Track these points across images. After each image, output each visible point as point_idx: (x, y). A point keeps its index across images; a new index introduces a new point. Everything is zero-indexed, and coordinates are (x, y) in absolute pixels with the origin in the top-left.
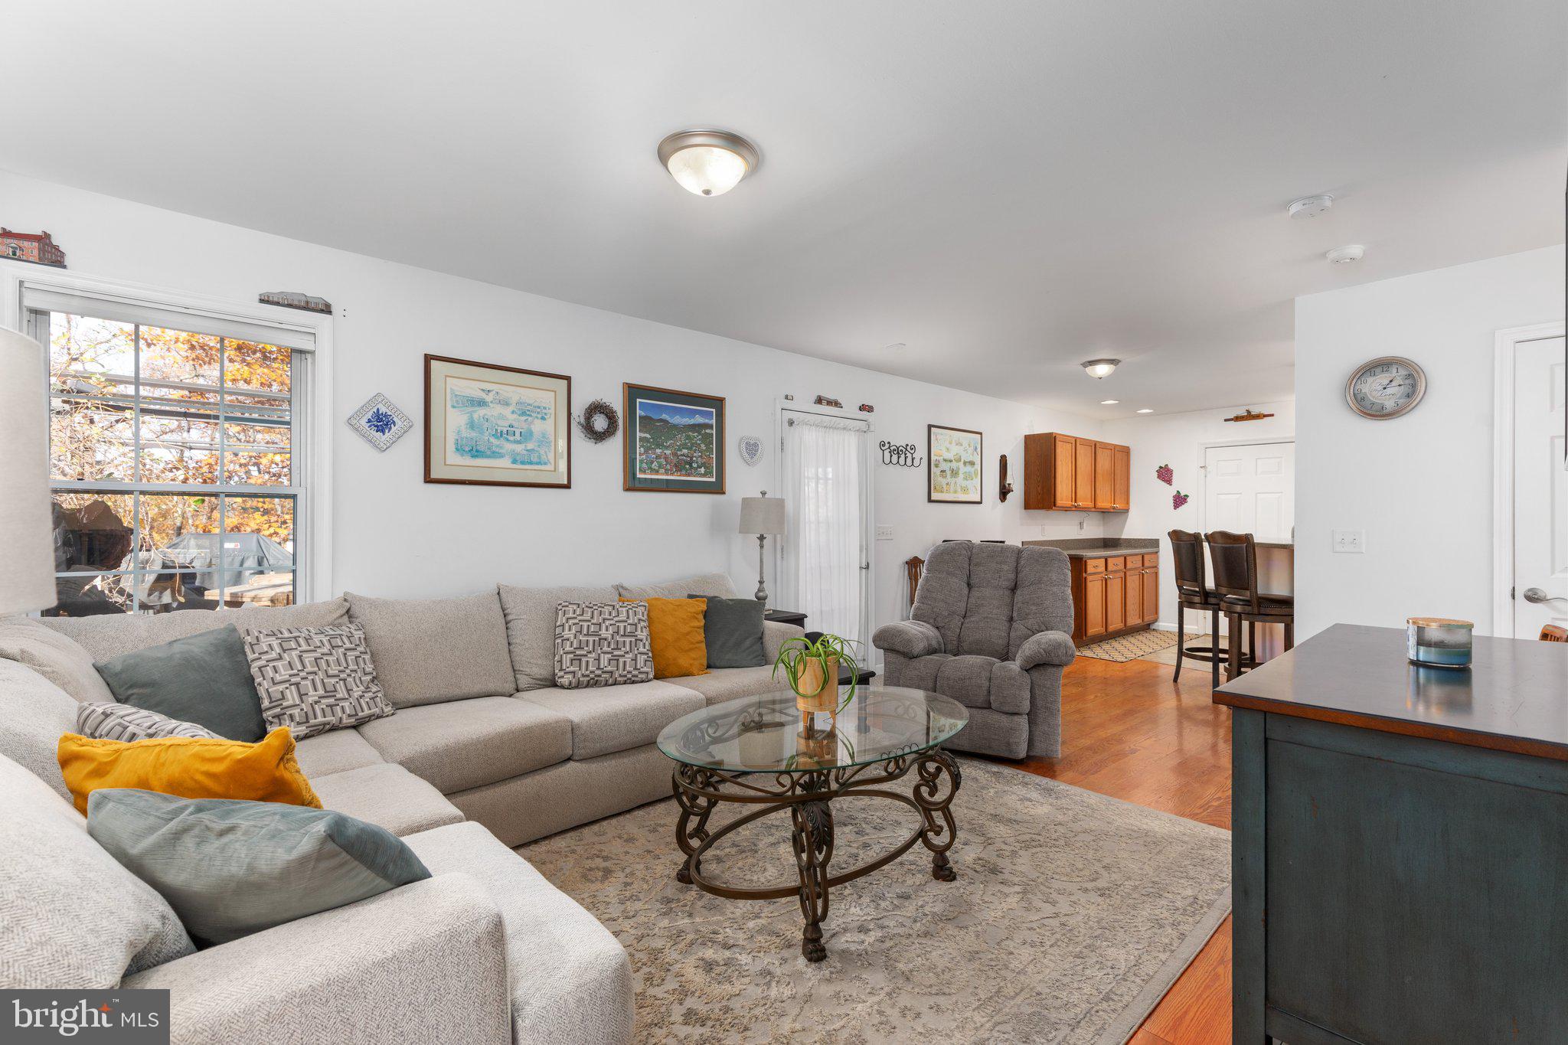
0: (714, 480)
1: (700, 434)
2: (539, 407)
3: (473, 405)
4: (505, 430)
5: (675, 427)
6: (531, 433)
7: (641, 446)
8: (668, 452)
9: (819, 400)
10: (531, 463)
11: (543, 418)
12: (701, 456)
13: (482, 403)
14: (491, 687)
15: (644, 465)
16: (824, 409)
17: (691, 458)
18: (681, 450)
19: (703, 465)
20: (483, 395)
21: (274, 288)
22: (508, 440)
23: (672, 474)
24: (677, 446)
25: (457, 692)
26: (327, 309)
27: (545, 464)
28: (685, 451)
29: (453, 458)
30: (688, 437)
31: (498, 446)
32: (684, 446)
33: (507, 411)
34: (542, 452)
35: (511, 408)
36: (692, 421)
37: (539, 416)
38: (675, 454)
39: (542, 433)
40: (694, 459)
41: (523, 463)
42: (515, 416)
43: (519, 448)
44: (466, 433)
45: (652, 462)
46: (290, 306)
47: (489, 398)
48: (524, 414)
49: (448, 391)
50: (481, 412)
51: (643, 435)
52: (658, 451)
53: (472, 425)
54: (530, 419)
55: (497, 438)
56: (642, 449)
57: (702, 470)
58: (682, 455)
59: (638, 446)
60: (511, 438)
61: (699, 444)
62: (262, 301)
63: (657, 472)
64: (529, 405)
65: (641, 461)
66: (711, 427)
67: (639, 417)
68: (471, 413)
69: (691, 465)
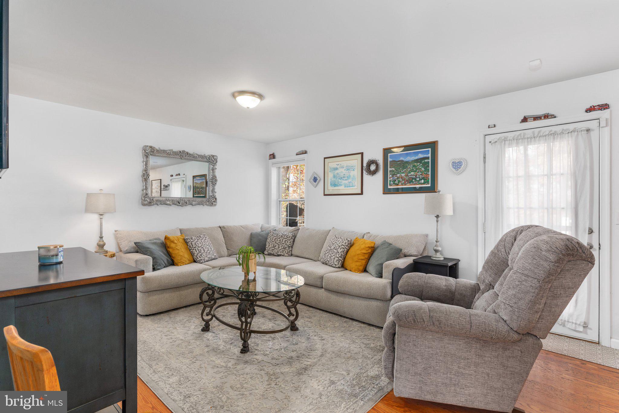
0: (430, 185)
1: (421, 163)
2: (352, 166)
3: (334, 170)
4: (342, 176)
5: (407, 162)
6: (350, 176)
7: (390, 174)
8: (403, 175)
9: (525, 120)
10: (350, 187)
11: (354, 170)
12: (421, 174)
13: (336, 169)
14: (311, 257)
15: (392, 182)
16: (531, 124)
17: (416, 176)
18: (410, 173)
19: (423, 178)
20: (337, 166)
21: (297, 151)
22: (343, 180)
23: (405, 185)
24: (408, 171)
25: (304, 256)
26: (306, 152)
27: (354, 186)
28: (412, 173)
29: (330, 188)
30: (414, 166)
31: (341, 182)
32: (412, 171)
33: (343, 170)
34: (353, 182)
35: (344, 169)
36: (416, 158)
37: (352, 169)
38: (407, 175)
39: (354, 176)
40: (418, 176)
41: (347, 187)
42: (346, 171)
43: (346, 182)
44: (333, 179)
45: (395, 181)
46: (300, 154)
47: (338, 167)
48: (348, 170)
49: (329, 167)
50: (337, 172)
51: (391, 169)
52: (398, 175)
53: (334, 177)
54: (350, 171)
55: (341, 179)
56: (391, 176)
57: (423, 181)
58: (411, 175)
59: (389, 174)
60: (344, 179)
61: (421, 168)
62: (296, 155)
63: (397, 185)
64: (349, 166)
65: (390, 181)
66: (428, 158)
67: (390, 162)
68: (334, 173)
69: (415, 179)
